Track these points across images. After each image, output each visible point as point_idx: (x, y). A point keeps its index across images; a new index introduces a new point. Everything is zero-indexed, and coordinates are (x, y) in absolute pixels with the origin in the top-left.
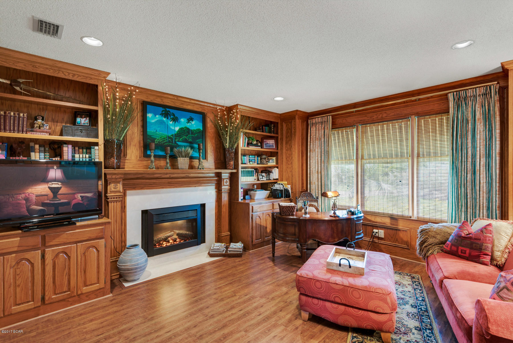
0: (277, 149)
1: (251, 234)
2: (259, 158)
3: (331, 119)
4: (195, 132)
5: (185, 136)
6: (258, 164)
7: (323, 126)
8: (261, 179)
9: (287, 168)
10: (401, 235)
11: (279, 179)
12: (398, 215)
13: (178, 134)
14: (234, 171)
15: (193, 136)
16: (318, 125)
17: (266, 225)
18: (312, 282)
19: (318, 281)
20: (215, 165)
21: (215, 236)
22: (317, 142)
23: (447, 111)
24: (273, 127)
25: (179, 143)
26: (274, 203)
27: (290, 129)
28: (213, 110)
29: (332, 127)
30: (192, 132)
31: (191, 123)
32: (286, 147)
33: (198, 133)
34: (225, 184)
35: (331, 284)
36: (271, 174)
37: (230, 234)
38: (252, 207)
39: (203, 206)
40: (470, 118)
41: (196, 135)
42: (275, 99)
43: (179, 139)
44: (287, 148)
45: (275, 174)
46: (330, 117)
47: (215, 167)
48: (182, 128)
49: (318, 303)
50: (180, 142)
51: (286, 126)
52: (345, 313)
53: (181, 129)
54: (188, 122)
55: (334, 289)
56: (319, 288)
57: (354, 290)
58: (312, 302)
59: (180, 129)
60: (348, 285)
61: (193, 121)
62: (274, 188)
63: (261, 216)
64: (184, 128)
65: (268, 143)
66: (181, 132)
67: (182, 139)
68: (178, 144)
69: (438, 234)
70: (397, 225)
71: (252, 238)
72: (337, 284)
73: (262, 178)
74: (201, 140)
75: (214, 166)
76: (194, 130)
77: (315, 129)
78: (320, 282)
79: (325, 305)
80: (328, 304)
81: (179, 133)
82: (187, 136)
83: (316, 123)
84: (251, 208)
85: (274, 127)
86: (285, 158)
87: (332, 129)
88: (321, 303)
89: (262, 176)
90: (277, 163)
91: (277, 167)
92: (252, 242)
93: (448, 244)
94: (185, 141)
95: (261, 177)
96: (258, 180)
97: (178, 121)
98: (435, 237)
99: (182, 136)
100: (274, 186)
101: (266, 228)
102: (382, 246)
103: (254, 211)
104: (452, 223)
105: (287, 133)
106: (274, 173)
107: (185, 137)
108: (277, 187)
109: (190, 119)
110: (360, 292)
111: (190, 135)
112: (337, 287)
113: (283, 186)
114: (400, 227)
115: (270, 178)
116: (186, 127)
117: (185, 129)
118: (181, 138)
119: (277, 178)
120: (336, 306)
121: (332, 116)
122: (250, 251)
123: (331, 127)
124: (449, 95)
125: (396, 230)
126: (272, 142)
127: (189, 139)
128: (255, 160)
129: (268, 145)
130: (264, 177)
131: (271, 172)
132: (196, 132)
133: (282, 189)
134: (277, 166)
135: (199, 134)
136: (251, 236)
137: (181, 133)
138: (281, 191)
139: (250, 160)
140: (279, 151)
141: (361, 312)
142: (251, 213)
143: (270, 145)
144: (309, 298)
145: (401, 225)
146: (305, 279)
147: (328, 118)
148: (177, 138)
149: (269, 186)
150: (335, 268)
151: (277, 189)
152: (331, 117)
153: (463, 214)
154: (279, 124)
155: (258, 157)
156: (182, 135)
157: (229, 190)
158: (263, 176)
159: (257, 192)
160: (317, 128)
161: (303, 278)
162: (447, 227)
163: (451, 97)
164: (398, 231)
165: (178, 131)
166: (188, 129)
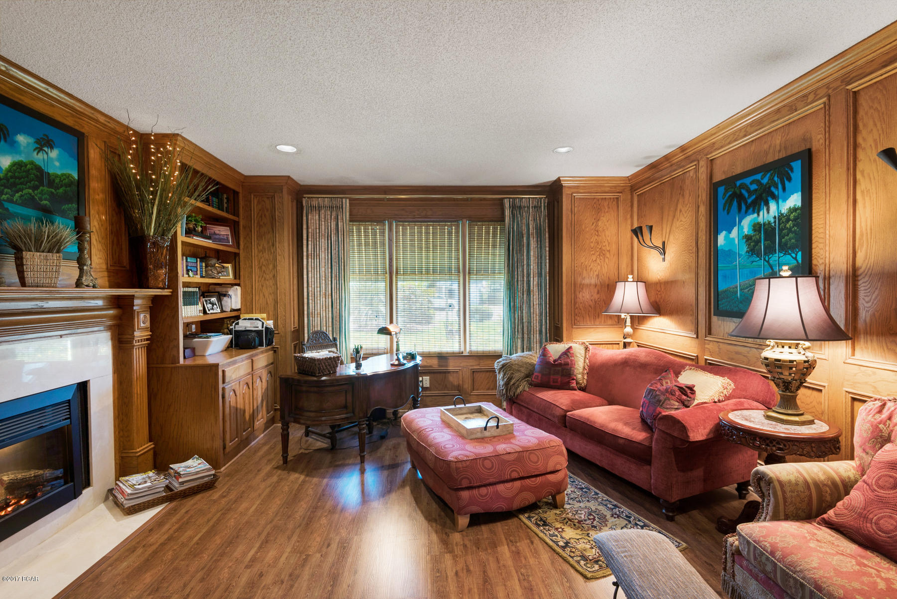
0: (238, 247)
1: (221, 432)
2: (204, 264)
3: (348, 204)
4: (57, 181)
5: (30, 188)
6: (202, 277)
7: (334, 214)
8: (211, 311)
9: (262, 286)
10: (452, 378)
11: (243, 311)
12: (447, 353)
13: (8, 180)
14: (166, 292)
15: (52, 193)
16: (323, 211)
17: (244, 407)
18: (478, 464)
19: (485, 458)
20: (109, 277)
21: (115, 460)
22: (323, 240)
23: (502, 220)
24: (225, 201)
25: (13, 208)
26: (254, 359)
27: (267, 210)
28: (101, 130)
29: (350, 218)
30: (49, 180)
31: (47, 153)
32: (258, 244)
33: (66, 186)
34: (142, 325)
35: (502, 457)
36: (225, 298)
37: (153, 446)
38: (224, 372)
39: (83, 388)
40: (525, 232)
41: (61, 190)
42: (278, 147)
43: (13, 196)
44: (261, 248)
45: (235, 299)
46: (346, 201)
47: (109, 281)
48: (22, 162)
49: (488, 492)
50: (15, 203)
51: (259, 202)
52: (522, 490)
53: (17, 166)
54: (40, 149)
55: (509, 461)
56: (489, 469)
57: (530, 454)
58: (480, 494)
59: (14, 164)
60: (521, 450)
61: (52, 148)
62: (238, 328)
63: (237, 388)
64: (26, 166)
65: (217, 232)
66: (17, 174)
67: (22, 196)
68: (7, 209)
69: (521, 366)
70: (447, 366)
71: (224, 440)
72: (510, 453)
73: (212, 309)
74: (75, 206)
75: (106, 279)
76: (57, 176)
77: (317, 217)
78: (488, 459)
79: (497, 491)
80: (500, 488)
81: (12, 177)
82: (35, 188)
83: (319, 208)
84: (220, 374)
85: (228, 201)
86: (257, 267)
87: (351, 221)
88: (492, 489)
89: (210, 303)
90: (237, 275)
91: (238, 285)
92: (224, 448)
93: (538, 376)
94: (30, 202)
95: (210, 306)
96: (205, 312)
97: (8, 139)
98: (519, 371)
99: (21, 186)
100: (237, 324)
101: (244, 411)
102: (429, 399)
103: (227, 380)
104: (523, 352)
105: (261, 217)
106: (233, 297)
107: (30, 191)
108: (243, 325)
109: (44, 144)
110: (538, 453)
111: (45, 188)
112: (512, 457)
113: (263, 323)
114: (451, 368)
115: (224, 309)
116: (32, 163)
117: (29, 166)
118: (17, 192)
119: (239, 307)
120: (509, 485)
121: (351, 200)
122: (222, 469)
123: (348, 219)
124: (506, 200)
125: (445, 372)
126: (224, 231)
127: (41, 199)
128: (196, 267)
129: (217, 237)
130: (215, 306)
131: (225, 295)
132: (61, 181)
133: (260, 328)
134: (237, 281)
135: (68, 189)
136: (222, 435)
137: (20, 178)
138: (259, 333)
139: (189, 268)
140: (241, 252)
141: (539, 479)
142: (221, 386)
143: (222, 237)
144: (474, 490)
145: (452, 366)
146: (468, 463)
147: (342, 202)
148: (6, 190)
149: (225, 326)
150: (479, 435)
151: (247, 329)
152: (348, 200)
153: (519, 341)
154: (241, 196)
155: (201, 261)
156: (21, 184)
157: (147, 340)
158: (213, 304)
159: (212, 339)
160: (322, 216)
161: (464, 463)
162: (525, 357)
163: (507, 203)
164: (447, 375)
165: (9, 170)
166: (39, 169)
